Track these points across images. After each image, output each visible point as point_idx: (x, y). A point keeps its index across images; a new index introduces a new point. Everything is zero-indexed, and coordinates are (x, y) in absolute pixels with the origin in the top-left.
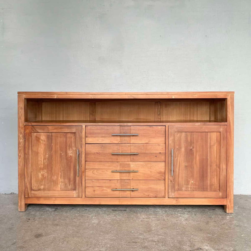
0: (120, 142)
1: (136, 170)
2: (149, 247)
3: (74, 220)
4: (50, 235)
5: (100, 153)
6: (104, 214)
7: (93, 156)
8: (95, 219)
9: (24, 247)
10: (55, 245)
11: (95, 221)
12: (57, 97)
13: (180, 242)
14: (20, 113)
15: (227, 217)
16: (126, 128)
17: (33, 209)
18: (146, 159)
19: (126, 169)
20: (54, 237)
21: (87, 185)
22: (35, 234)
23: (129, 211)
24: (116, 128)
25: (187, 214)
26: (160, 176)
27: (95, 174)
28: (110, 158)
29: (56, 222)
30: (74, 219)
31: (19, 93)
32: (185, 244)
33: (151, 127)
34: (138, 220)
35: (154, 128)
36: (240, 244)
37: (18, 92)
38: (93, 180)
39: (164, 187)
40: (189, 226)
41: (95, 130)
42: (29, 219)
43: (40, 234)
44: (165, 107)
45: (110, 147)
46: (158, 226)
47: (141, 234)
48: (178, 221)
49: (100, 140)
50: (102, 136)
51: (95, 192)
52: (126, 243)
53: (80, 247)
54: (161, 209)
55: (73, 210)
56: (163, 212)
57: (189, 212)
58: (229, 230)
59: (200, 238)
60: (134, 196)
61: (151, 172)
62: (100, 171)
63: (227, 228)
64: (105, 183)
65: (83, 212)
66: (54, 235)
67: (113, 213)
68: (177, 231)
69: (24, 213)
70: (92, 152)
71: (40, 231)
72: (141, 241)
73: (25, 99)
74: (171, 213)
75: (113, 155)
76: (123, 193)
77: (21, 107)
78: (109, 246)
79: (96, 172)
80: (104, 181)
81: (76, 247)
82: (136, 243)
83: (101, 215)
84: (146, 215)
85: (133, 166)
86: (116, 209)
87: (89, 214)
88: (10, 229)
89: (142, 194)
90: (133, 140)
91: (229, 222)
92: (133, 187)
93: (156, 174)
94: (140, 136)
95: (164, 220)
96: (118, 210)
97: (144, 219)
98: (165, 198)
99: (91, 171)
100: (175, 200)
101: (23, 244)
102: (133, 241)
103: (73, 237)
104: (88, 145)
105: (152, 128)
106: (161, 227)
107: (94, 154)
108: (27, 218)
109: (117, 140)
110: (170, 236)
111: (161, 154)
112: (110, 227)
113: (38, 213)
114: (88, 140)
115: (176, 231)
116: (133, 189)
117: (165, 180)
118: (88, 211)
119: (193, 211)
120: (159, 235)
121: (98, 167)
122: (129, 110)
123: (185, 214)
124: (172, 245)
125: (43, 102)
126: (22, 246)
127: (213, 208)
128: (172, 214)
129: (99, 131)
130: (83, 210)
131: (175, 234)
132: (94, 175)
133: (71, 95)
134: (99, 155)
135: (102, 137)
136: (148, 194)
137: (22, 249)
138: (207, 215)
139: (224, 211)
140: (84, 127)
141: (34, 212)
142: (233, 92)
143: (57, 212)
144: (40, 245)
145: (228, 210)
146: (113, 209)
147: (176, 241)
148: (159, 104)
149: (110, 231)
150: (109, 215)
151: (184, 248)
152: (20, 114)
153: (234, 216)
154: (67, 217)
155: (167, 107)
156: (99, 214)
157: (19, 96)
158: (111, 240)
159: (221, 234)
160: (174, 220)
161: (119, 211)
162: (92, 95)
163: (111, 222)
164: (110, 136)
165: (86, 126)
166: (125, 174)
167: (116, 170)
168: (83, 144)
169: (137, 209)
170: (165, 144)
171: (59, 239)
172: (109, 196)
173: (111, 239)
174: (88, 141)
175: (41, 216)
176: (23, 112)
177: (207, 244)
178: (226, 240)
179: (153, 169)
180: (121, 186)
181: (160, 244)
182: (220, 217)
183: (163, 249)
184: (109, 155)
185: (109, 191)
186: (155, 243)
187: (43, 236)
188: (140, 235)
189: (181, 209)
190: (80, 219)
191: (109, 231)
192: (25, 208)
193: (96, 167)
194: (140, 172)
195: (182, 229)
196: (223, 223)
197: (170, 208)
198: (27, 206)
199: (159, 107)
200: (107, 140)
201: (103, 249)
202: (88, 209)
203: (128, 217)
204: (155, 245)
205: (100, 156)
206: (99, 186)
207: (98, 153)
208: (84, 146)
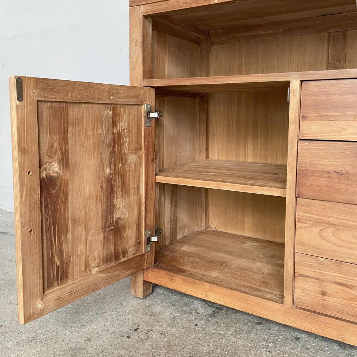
5: (348, 173)
7: (322, 182)
14: (134, 55)
21: (300, 269)
27: (328, 241)
31: (132, 3)
38: (322, 259)
51: (326, 298)
62: (345, 235)
69: (141, 301)
70: (320, 168)
73: (144, 16)
77: (136, 40)
79: (331, 233)
99: (316, 229)
104: (306, 143)
107: (326, 175)
114: (308, 129)
118: (303, 347)
121: (338, 219)
132: (324, 242)
134: (346, 182)
140: (295, 85)
152: (134, 59)
157: (132, 12)
165: (303, 84)
168: (292, 141)
174: (309, 131)
192: (144, 290)
193: (332, 220)
205: (348, 185)
206: (341, 281)
207: (341, 175)
208: (293, 148)
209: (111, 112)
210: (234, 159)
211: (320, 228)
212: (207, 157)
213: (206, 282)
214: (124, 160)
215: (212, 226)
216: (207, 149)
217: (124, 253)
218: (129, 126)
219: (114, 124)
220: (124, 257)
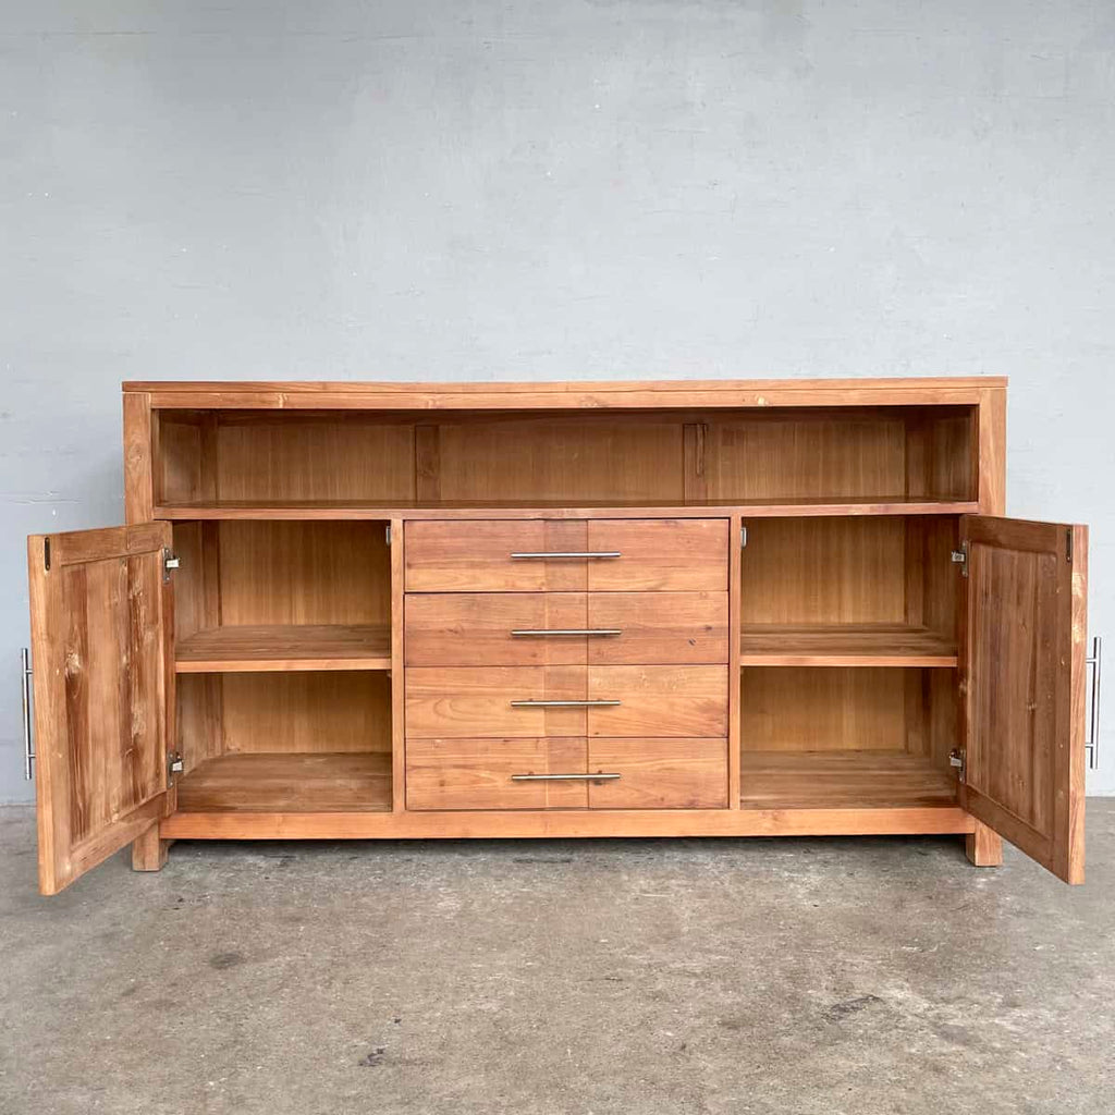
0: (543, 584)
1: (608, 698)
2: (672, 997)
3: (365, 900)
4: (271, 956)
5: (463, 630)
6: (482, 875)
7: (436, 644)
8: (448, 894)
9: (173, 1004)
10: (297, 995)
11: (448, 903)
12: (284, 404)
13: (794, 977)
14: (134, 468)
15: (978, 880)
16: (571, 528)
17: (189, 861)
18: (653, 653)
19: (570, 693)
20: (288, 964)
21: (412, 760)
22: (212, 956)
23: (585, 865)
24: (527, 527)
25: (819, 873)
26: (708, 722)
27: (444, 716)
28: (506, 652)
29: (291, 910)
30: (364, 896)
31: (127, 386)
32: (814, 982)
33: (672, 523)
34: (621, 898)
35: (683, 527)
36: (1031, 979)
37: (123, 383)
38: (438, 741)
39: (726, 763)
40: (829, 918)
41: (445, 537)
42: (181, 900)
43: (231, 955)
44: (724, 443)
45: (507, 605)
46: (702, 917)
47: (635, 949)
48: (781, 897)
49: (462, 579)
50: (473, 562)
51: (446, 788)
52: (580, 983)
53: (396, 999)
54: (709, 853)
55: (356, 861)
56: (722, 865)
57: (826, 863)
58: (986, 930)
59: (872, 960)
60: (606, 802)
61: (672, 705)
62: (463, 706)
63: (976, 920)
64: (486, 750)
65: (399, 870)
66: (288, 958)
67: (518, 871)
68: (782, 934)
69: (156, 875)
70: (431, 627)
71: (230, 945)
72: (639, 973)
73: (153, 410)
74: (754, 870)
75: (517, 637)
76: (558, 793)
77: (138, 446)
78: (512, 993)
79: (448, 706)
80: (481, 744)
81: (383, 1000)
82: (621, 980)
83: (471, 879)
84: (654, 878)
85: (599, 681)
86: (529, 855)
87: (423, 877)
88: (108, 937)
89: (636, 794)
90: (599, 578)
91: (987, 898)
92: (601, 767)
93: (691, 714)
94: (627, 560)
95: (726, 896)
96: (537, 861)
97: (646, 892)
98: (729, 807)
99: (431, 704)
100: (770, 816)
101: (170, 993)
102: (608, 973)
103: (368, 964)
104: (414, 597)
105: (676, 527)
106: (717, 922)
107: (440, 634)
108: (171, 897)
109: (531, 578)
110: (752, 955)
111: (710, 632)
112: (512, 923)
113: (213, 877)
114: (415, 579)
115: (775, 937)
116: (600, 773)
117: (728, 737)
118: (418, 865)
119: (841, 858)
120: (709, 951)
121: (455, 686)
122: (576, 455)
123: (808, 871)
124: (763, 988)
125: (222, 423)
126: (166, 1001)
127: (920, 849)
128: (756, 874)
129: (460, 542)
130: (394, 862)
131: (772, 945)
132: (441, 719)
133: (344, 397)
134: (461, 641)
135: (472, 565)
136: (660, 796)
137: (167, 1010)
138: (898, 875)
139: (964, 858)
140: (397, 524)
141: (198, 872)
142: (1004, 380)
143: (292, 873)
144: (238, 993)
145: (981, 856)
146: (517, 856)
147: (777, 973)
148: (700, 432)
149: (511, 938)
150: (504, 881)
151: (810, 995)
152: (134, 475)
153: (1004, 877)
154: (335, 890)
155: (732, 444)
156: (463, 875)
157: (128, 401)
158: (520, 972)
159: (954, 943)
160: (765, 896)
161: (545, 866)
162: (431, 396)
163: (512, 904)
164: (502, 563)
165: (406, 523)
166: (566, 716)
167: (531, 701)
168: (397, 596)
169: (614, 855)
170: (729, 590)
171: (309, 970)
172: (503, 805)
173: (518, 969)
174: (417, 582)
175: (226, 887)
176: (144, 465)
177: (900, 983)
178: (974, 965)
179: (680, 693)
180: (550, 763)
181: (717, 985)
182: (950, 881)
183: (729, 1001)
184: (502, 639)
185: (501, 782)
186: (693, 982)
187: (244, 961)
188: (634, 954)
189: (791, 853)
190: (388, 898)
191: (507, 940)
192: (162, 855)
193: (448, 689)
194: (625, 707)
195: (800, 927)
196: (961, 903)
197: (747, 849)
198: (169, 850)
199: (701, 442)
200: (489, 580)
201: (489, 1005)
202: (415, 856)
203: (580, 887)
204: (697, 987)
205: (463, 644)
206: (461, 763)
207: (456, 632)
208: (397, 604)
209: (126, 569)
210: (271, 622)
211: (434, 701)
212: (220, 624)
213: (277, 812)
214: (140, 640)
215: (232, 748)
216: (220, 608)
217: (144, 789)
218: (144, 586)
219: (130, 585)
220: (143, 797)
